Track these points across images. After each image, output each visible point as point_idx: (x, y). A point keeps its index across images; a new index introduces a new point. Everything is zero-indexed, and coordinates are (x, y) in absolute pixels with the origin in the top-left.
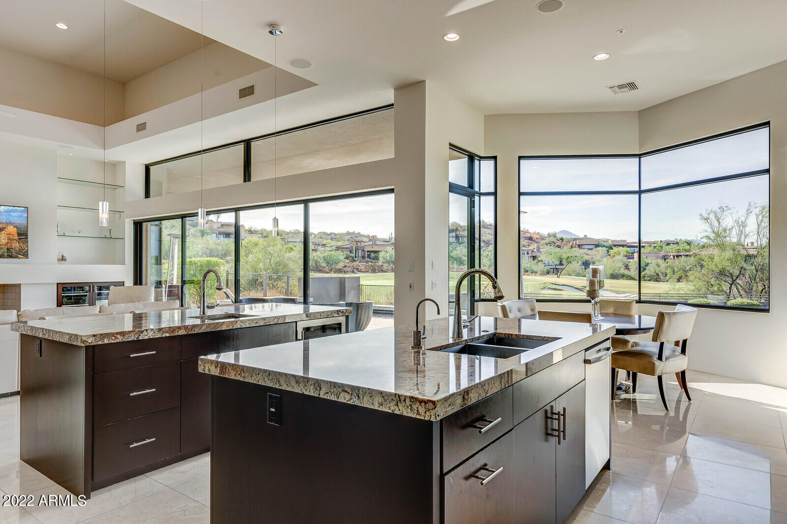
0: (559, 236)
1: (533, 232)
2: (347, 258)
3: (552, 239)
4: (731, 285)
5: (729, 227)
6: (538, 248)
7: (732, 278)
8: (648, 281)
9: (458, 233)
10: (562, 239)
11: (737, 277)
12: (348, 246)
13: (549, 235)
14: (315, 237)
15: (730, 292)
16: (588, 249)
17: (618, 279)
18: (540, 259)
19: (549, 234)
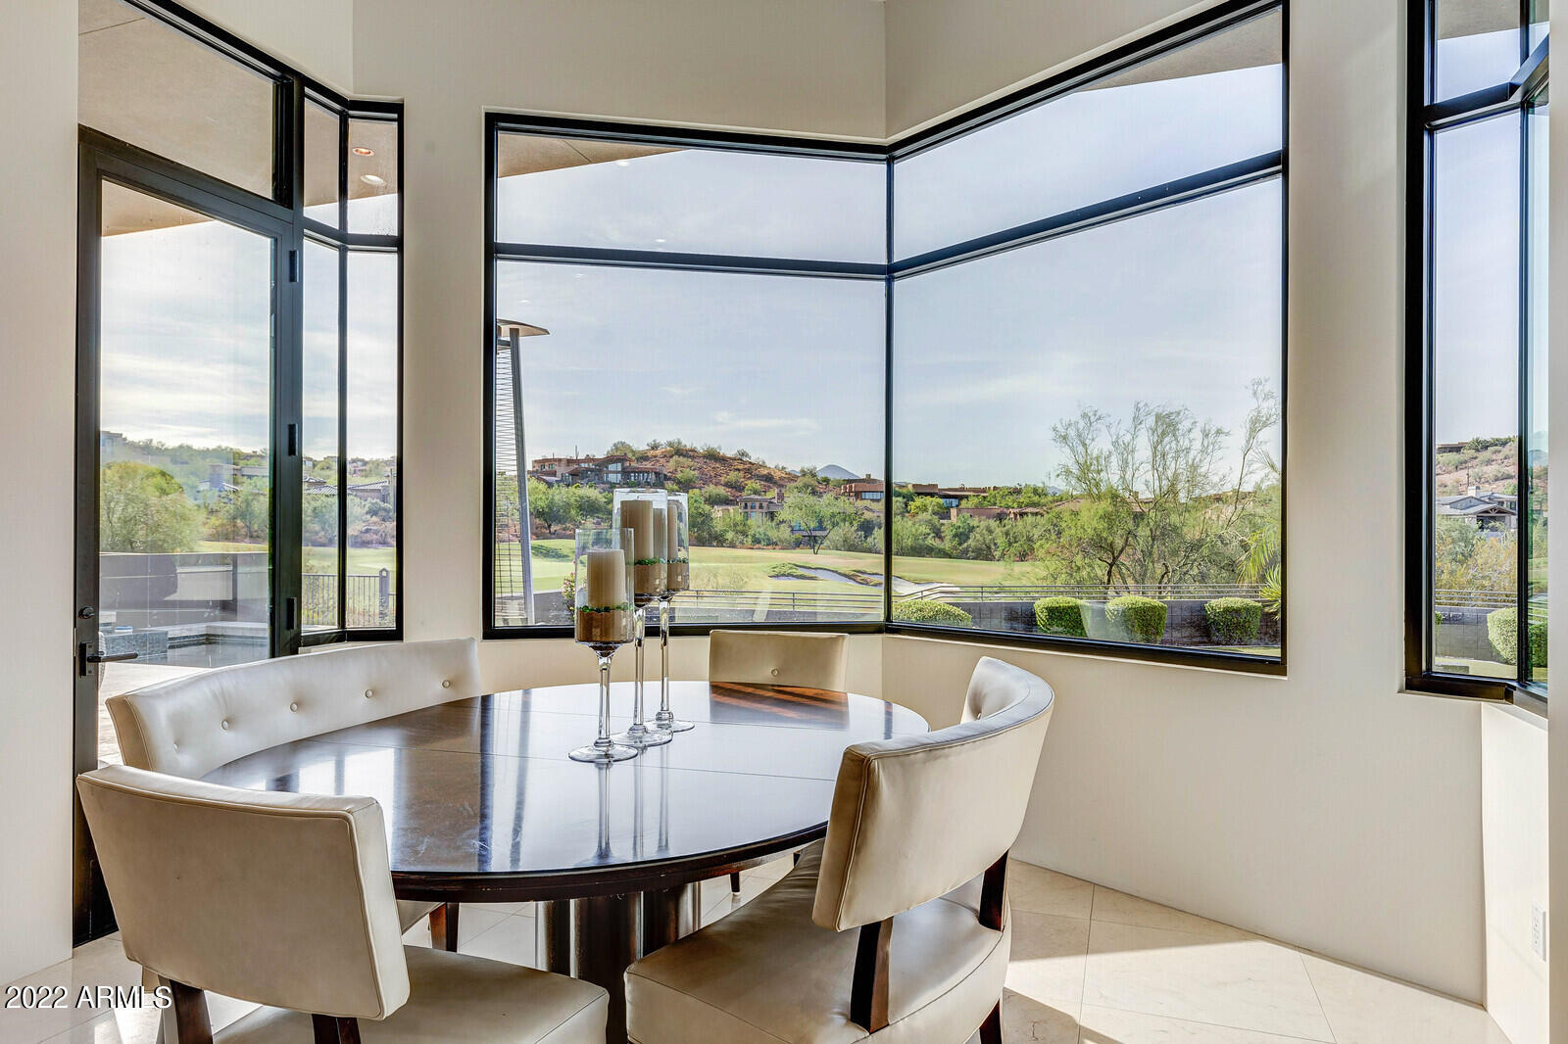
0: (820, 476)
1: (773, 467)
2: (373, 512)
3: (808, 480)
4: (1111, 565)
5: (1106, 453)
6: (781, 497)
7: (1113, 554)
8: (973, 559)
9: (627, 464)
10: (826, 481)
11: (1121, 551)
12: (379, 487)
13: (804, 473)
14: (314, 466)
15: (1109, 581)
16: (872, 500)
17: (924, 556)
18: (780, 518)
19: (803, 471)
